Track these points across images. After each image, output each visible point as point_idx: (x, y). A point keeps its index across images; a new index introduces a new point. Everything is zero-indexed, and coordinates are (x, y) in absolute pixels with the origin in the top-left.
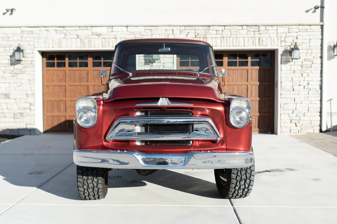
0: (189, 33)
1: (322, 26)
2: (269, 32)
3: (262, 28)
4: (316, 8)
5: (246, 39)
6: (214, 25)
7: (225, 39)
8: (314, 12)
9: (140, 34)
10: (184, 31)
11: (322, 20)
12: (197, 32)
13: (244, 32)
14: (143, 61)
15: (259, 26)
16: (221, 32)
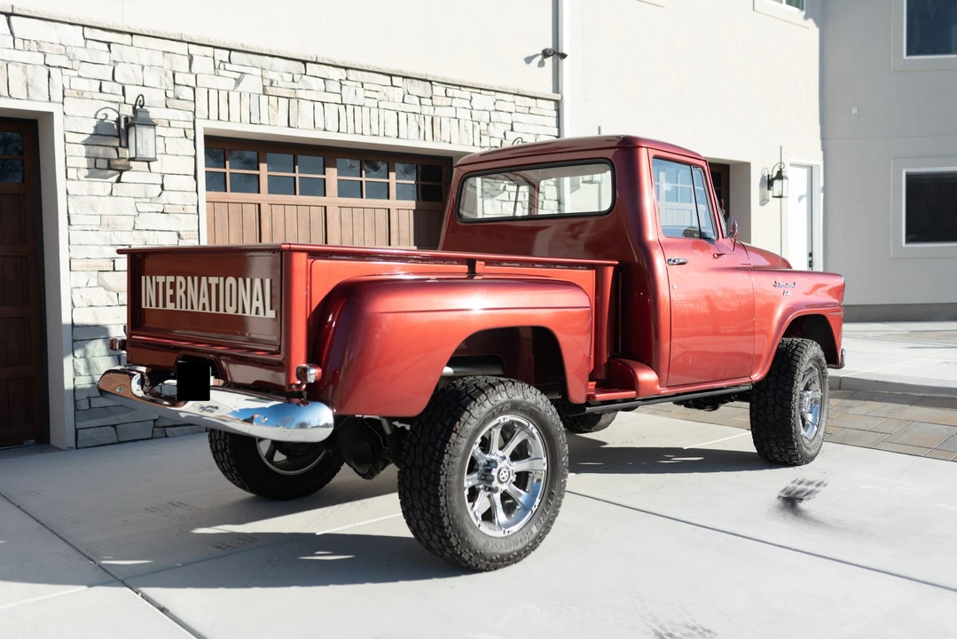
0: (246, 77)
1: (558, 103)
2: (456, 103)
3: (439, 90)
4: (545, 54)
5: (402, 116)
6: (319, 61)
7: (350, 108)
8: (541, 64)
9: (66, 54)
10: (228, 66)
11: (557, 87)
12: (270, 75)
13: (397, 94)
14: (84, 163)
15: (430, 82)
16: (335, 87)
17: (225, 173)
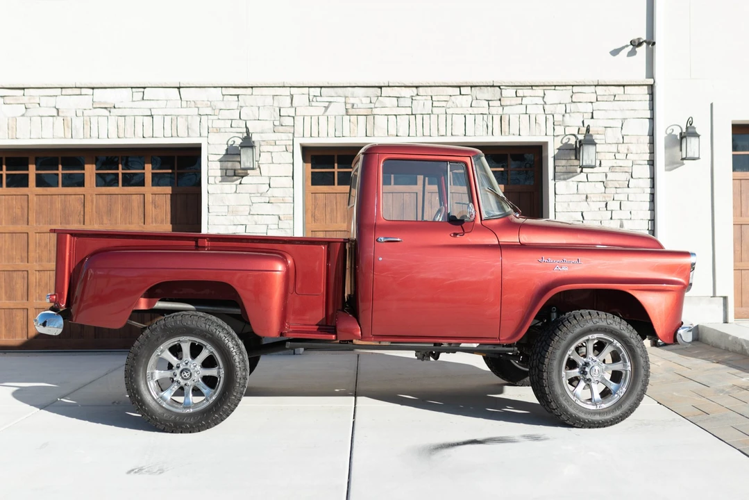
0: (332, 104)
1: (651, 88)
2: (525, 101)
3: (509, 92)
4: (636, 44)
5: (470, 119)
6: (390, 85)
7: (419, 117)
8: (632, 53)
9: (211, 106)
10: (319, 99)
11: (650, 73)
12: (352, 100)
13: (465, 101)
14: (219, 173)
15: (499, 87)
16: (408, 102)
17: (334, 172)
